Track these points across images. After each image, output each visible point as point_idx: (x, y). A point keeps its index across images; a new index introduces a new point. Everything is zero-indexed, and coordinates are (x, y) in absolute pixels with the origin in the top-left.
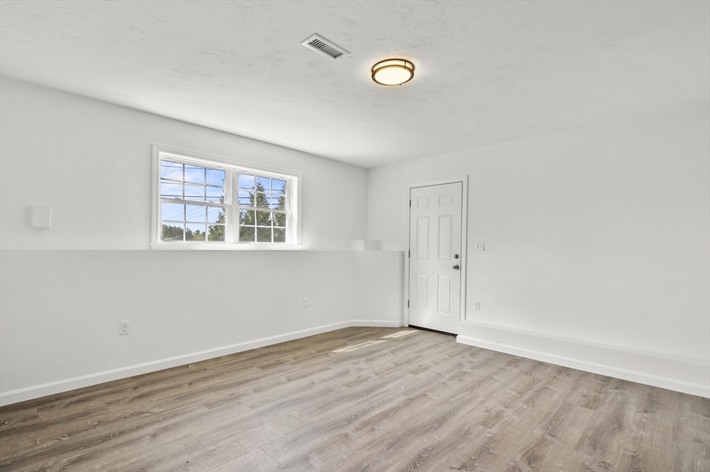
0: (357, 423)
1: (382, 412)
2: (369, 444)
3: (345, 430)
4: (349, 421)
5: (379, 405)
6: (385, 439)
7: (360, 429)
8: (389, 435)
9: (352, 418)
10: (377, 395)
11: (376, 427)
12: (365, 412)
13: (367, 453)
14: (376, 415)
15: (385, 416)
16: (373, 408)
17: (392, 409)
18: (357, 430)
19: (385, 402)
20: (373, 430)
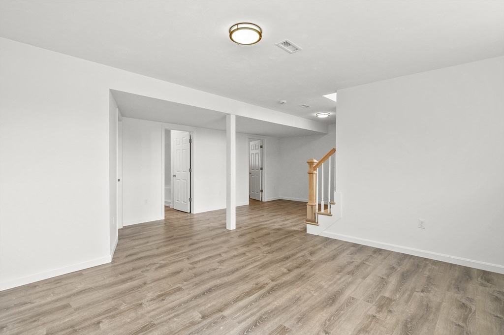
0: (267, 288)
1: (249, 296)
2: (259, 277)
3: (274, 283)
4: (273, 290)
5: (251, 304)
6: (249, 279)
7: (265, 284)
8: (247, 281)
9: (271, 291)
10: (252, 315)
11: (255, 286)
12: (263, 296)
13: (260, 273)
14: (254, 294)
15: (248, 294)
16: (256, 301)
17: (241, 299)
18: (267, 284)
19: (246, 307)
20: (257, 284)
